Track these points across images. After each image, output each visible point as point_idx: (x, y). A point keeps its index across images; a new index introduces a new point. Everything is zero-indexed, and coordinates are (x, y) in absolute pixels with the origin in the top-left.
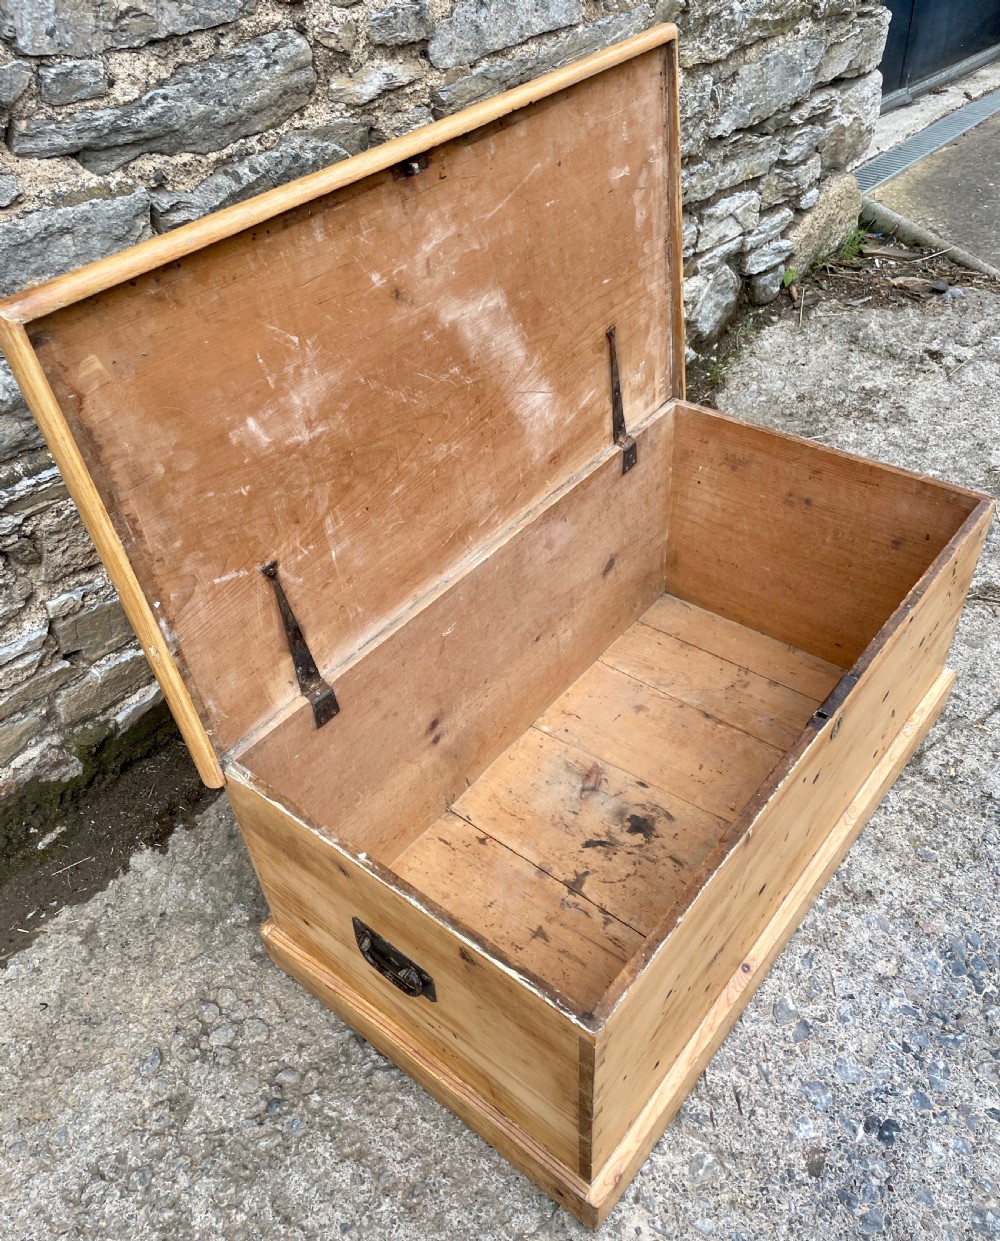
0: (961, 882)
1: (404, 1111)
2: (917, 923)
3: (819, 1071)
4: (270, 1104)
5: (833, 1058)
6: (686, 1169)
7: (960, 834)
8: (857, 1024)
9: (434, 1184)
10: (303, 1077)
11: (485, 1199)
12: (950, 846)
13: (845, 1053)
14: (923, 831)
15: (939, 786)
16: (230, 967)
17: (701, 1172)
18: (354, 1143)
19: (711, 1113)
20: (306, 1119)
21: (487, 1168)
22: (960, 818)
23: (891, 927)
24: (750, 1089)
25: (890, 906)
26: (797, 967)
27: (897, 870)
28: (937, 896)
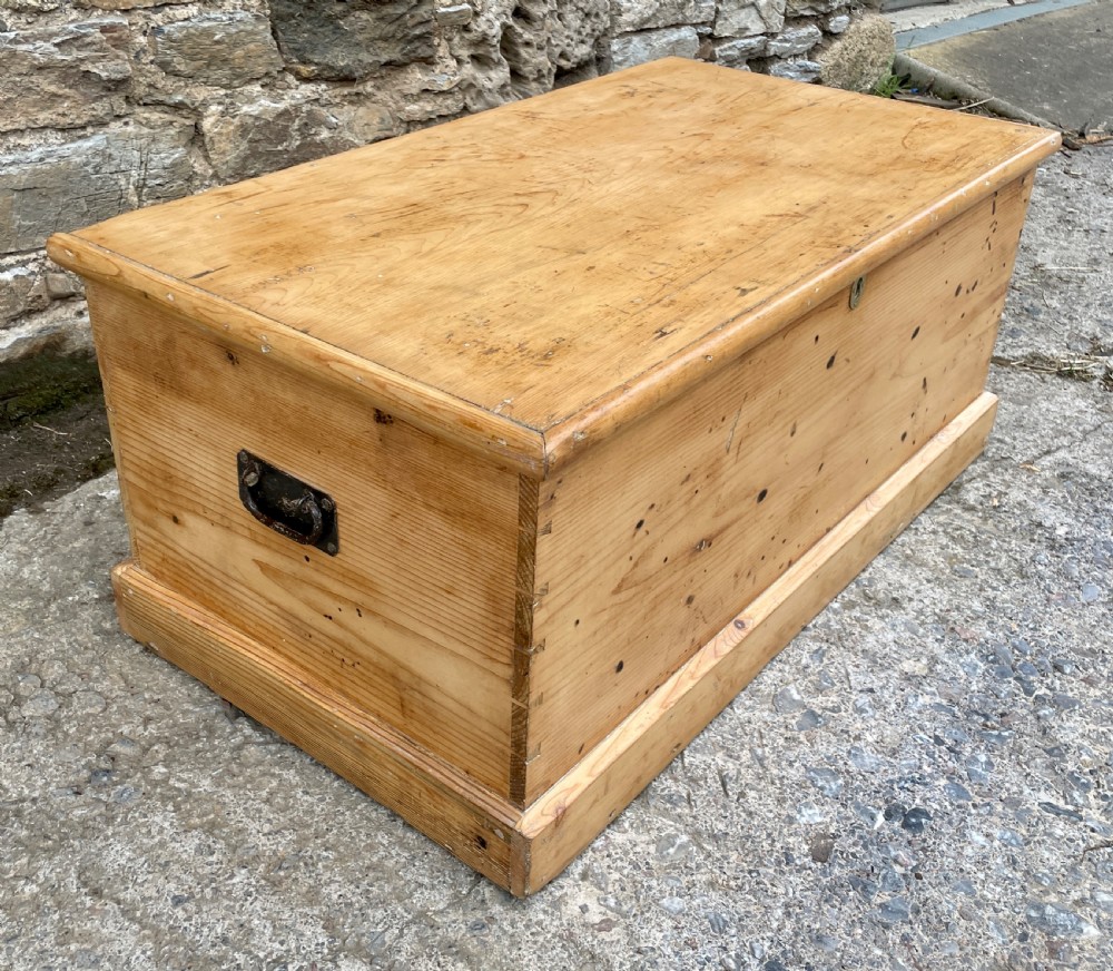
0: (1005, 596)
1: (280, 784)
2: (953, 629)
3: (829, 758)
4: (95, 774)
5: (846, 747)
6: (652, 849)
7: (1004, 555)
8: (877, 716)
9: (311, 857)
10: (145, 751)
11: (380, 875)
12: (993, 564)
13: (862, 743)
14: (960, 550)
15: (980, 514)
16: (64, 640)
17: (672, 851)
18: (205, 814)
19: (689, 795)
20: (143, 790)
21: (385, 842)
22: (1004, 541)
23: (921, 631)
24: (739, 772)
25: (921, 612)
26: (804, 662)
27: (929, 581)
28: (977, 605)
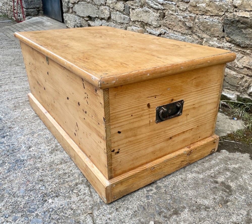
2: (36, 158)
12: (50, 176)
22: (56, 183)
